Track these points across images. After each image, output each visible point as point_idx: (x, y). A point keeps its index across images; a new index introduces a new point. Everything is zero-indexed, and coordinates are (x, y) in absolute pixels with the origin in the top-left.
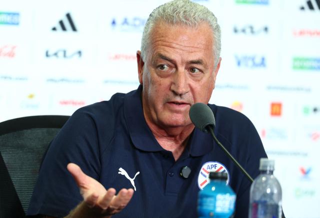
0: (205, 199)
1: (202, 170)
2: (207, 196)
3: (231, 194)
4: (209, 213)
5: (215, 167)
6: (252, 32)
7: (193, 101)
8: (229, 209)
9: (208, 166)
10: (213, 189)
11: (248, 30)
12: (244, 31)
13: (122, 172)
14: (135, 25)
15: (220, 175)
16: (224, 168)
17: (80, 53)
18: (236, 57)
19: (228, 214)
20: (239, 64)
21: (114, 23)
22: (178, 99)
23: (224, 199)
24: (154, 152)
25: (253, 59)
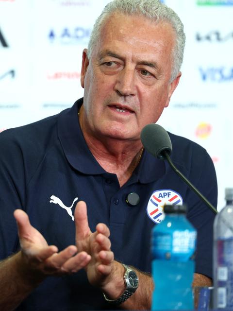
0: (159, 238)
1: (152, 197)
2: (162, 234)
3: (190, 230)
4: (165, 254)
5: (169, 195)
6: (219, 39)
7: (139, 108)
8: (189, 248)
9: (160, 194)
10: (169, 225)
11: (214, 37)
12: (208, 38)
13: (55, 200)
14: (77, 37)
15: (176, 208)
16: (179, 198)
17: (12, 72)
18: (201, 70)
19: (188, 254)
20: (204, 78)
21: (52, 35)
22: (121, 101)
23: (183, 237)
24: (94, 176)
25: (221, 72)
